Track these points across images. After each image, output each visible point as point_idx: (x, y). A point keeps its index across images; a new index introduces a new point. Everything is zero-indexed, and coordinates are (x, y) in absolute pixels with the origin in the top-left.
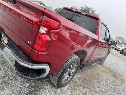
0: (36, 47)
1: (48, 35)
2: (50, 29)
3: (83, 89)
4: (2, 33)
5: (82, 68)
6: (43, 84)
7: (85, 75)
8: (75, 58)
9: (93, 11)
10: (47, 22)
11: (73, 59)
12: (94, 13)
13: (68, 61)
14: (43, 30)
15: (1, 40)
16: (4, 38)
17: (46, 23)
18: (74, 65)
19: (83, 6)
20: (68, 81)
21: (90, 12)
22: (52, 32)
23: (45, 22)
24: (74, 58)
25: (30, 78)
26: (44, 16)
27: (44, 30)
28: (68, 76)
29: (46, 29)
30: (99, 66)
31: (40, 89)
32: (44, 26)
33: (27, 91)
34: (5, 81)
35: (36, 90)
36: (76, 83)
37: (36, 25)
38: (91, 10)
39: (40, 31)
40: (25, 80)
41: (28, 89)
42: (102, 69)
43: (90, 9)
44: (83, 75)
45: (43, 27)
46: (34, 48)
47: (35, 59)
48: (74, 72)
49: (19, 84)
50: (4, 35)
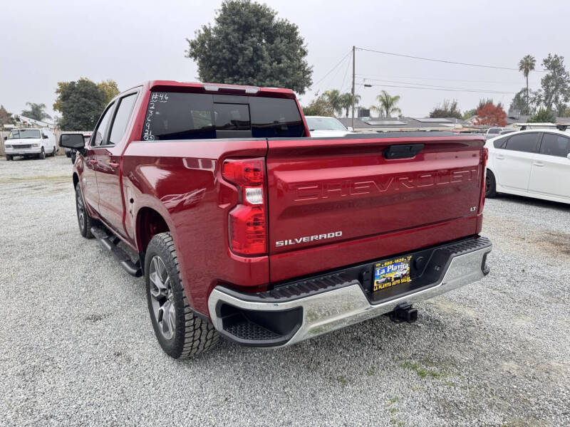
4: (378, 265)
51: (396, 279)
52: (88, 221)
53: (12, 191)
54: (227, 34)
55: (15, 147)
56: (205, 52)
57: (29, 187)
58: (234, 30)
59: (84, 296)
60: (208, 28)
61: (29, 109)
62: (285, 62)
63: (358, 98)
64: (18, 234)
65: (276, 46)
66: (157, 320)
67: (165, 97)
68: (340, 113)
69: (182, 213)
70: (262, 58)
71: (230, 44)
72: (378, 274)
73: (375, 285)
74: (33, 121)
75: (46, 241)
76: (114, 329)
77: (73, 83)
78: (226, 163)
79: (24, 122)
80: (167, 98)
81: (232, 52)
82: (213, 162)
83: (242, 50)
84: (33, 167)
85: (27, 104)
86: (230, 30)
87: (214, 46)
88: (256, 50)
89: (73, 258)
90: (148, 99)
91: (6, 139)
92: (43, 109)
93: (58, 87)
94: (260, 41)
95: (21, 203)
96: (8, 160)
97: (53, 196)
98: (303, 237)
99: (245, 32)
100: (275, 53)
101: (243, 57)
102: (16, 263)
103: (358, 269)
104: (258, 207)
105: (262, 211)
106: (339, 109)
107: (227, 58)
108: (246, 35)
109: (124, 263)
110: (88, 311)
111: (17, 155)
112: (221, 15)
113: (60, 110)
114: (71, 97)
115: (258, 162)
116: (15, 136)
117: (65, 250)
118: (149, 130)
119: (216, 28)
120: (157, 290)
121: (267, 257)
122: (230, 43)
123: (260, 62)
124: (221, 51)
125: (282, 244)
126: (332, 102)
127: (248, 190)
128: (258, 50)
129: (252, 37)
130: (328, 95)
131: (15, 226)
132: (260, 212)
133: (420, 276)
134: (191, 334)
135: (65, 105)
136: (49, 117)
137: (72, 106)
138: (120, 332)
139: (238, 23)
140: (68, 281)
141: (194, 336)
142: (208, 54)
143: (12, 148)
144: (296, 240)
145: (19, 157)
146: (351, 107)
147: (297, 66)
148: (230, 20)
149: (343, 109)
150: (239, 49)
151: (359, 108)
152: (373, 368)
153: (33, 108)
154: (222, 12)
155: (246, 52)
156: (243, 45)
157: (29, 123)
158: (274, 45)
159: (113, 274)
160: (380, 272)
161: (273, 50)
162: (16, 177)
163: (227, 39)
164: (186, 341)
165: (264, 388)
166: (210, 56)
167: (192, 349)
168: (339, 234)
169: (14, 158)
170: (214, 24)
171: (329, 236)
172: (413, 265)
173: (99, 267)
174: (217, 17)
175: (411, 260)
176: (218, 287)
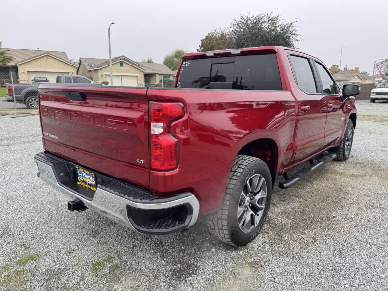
0: (156, 164)
1: (170, 133)
2: (169, 120)
3: (304, 234)
4: (77, 167)
5: (285, 185)
6: (199, 250)
7: (302, 200)
8: (249, 162)
9: (273, 21)
10: (159, 110)
11: (244, 167)
12: (278, 25)
13: (233, 175)
14: (157, 128)
15: (78, 183)
16: (84, 174)
17: (159, 113)
18: (255, 182)
19: (238, 19)
20: (256, 225)
21: (265, 26)
22: (176, 125)
23: (157, 113)
24: (247, 164)
25: (165, 230)
26: (150, 102)
27: (159, 127)
28: (252, 213)
29: (162, 124)
30: (339, 167)
31: (196, 260)
32: (156, 121)
33: (170, 273)
34: (117, 266)
35: (189, 266)
36: (282, 225)
37: (142, 124)
38: (264, 22)
39: (153, 133)
40: (155, 253)
41: (169, 267)
42: (350, 172)
43: (260, 19)
44: (296, 204)
45: (155, 123)
46: (153, 168)
47: (162, 189)
48: (262, 199)
49: (147, 263)
50: (82, 170)
51: (89, 184)
73: (79, 180)
80: (189, 64)
91: (374, 88)
116: (381, 86)
143: (375, 94)
145: (380, 101)
160: (80, 173)
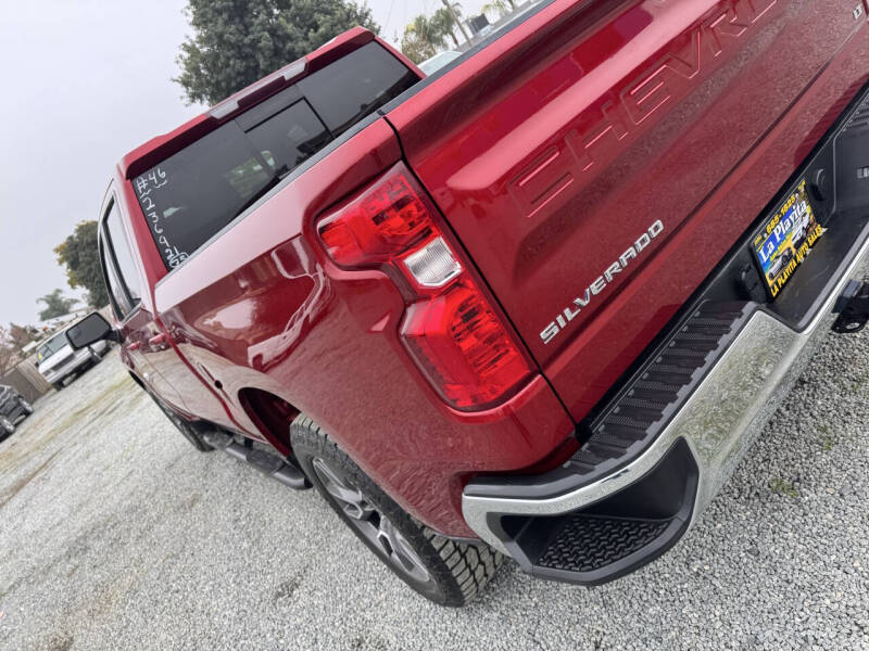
51: (798, 245)
52: (192, 429)
53: (82, 433)
54: (220, 36)
55: (56, 368)
56: (208, 83)
57: (102, 413)
58: (226, 23)
59: (252, 555)
60: (189, 44)
61: (45, 306)
62: (325, 22)
63: (457, 8)
64: (116, 498)
65: (297, 8)
66: (385, 553)
67: (159, 174)
68: (445, 46)
69: (312, 334)
70: (288, 38)
71: (233, 48)
72: (765, 259)
73: (770, 282)
74: (54, 321)
75: (157, 489)
76: (327, 596)
77: (71, 238)
78: (323, 229)
79: (44, 330)
80: (163, 175)
81: (245, 58)
82: (297, 244)
83: (254, 43)
84: (93, 382)
85: (37, 302)
86: (220, 28)
87: (214, 65)
88: (273, 32)
89: (205, 496)
90: (134, 197)
91: (37, 365)
92: (60, 296)
93: (58, 256)
94: (270, 14)
95: (100, 446)
96: (59, 390)
97: (136, 411)
98: (588, 286)
99: (242, 17)
100: (303, 20)
101: (263, 53)
102: (134, 551)
103: (725, 275)
104: (456, 284)
105: (471, 289)
106: (439, 41)
107: (242, 70)
108: (247, 20)
109: (278, 475)
110: (272, 582)
111: (65, 377)
112: (194, 13)
113: (81, 285)
114: (81, 259)
115: (395, 182)
116: (47, 355)
117: (190, 489)
118: (172, 248)
119: (199, 37)
120: (352, 507)
121: (540, 376)
122: (232, 46)
123: (289, 45)
124: (228, 66)
125: (556, 330)
126: (424, 38)
127: (411, 261)
128: (275, 31)
129: (256, 17)
130: (413, 30)
131: (108, 488)
132: (466, 294)
133: (834, 211)
134: (463, 564)
135: (82, 275)
136: (76, 301)
137: (90, 270)
138: (339, 596)
139: (226, 9)
140: (218, 541)
141: (468, 566)
142: (213, 81)
143: (53, 373)
144: (578, 300)
145: (69, 379)
146: (455, 28)
147: (345, 17)
148: (211, 12)
149: (445, 37)
150: (249, 46)
151: (467, 21)
152: (824, 430)
153: (48, 302)
154: (193, 8)
155: (261, 45)
156: (251, 37)
157: (50, 327)
158: (293, 8)
159: (274, 491)
160: (766, 251)
161: (298, 15)
162: (79, 409)
163: (224, 42)
164: (460, 580)
165: (651, 585)
166: (218, 83)
167: (477, 585)
168: (656, 228)
169: (65, 382)
170: (193, 34)
171: (640, 248)
172: (815, 196)
173: (248, 489)
174: (191, 19)
175: (806, 191)
176: (470, 488)
